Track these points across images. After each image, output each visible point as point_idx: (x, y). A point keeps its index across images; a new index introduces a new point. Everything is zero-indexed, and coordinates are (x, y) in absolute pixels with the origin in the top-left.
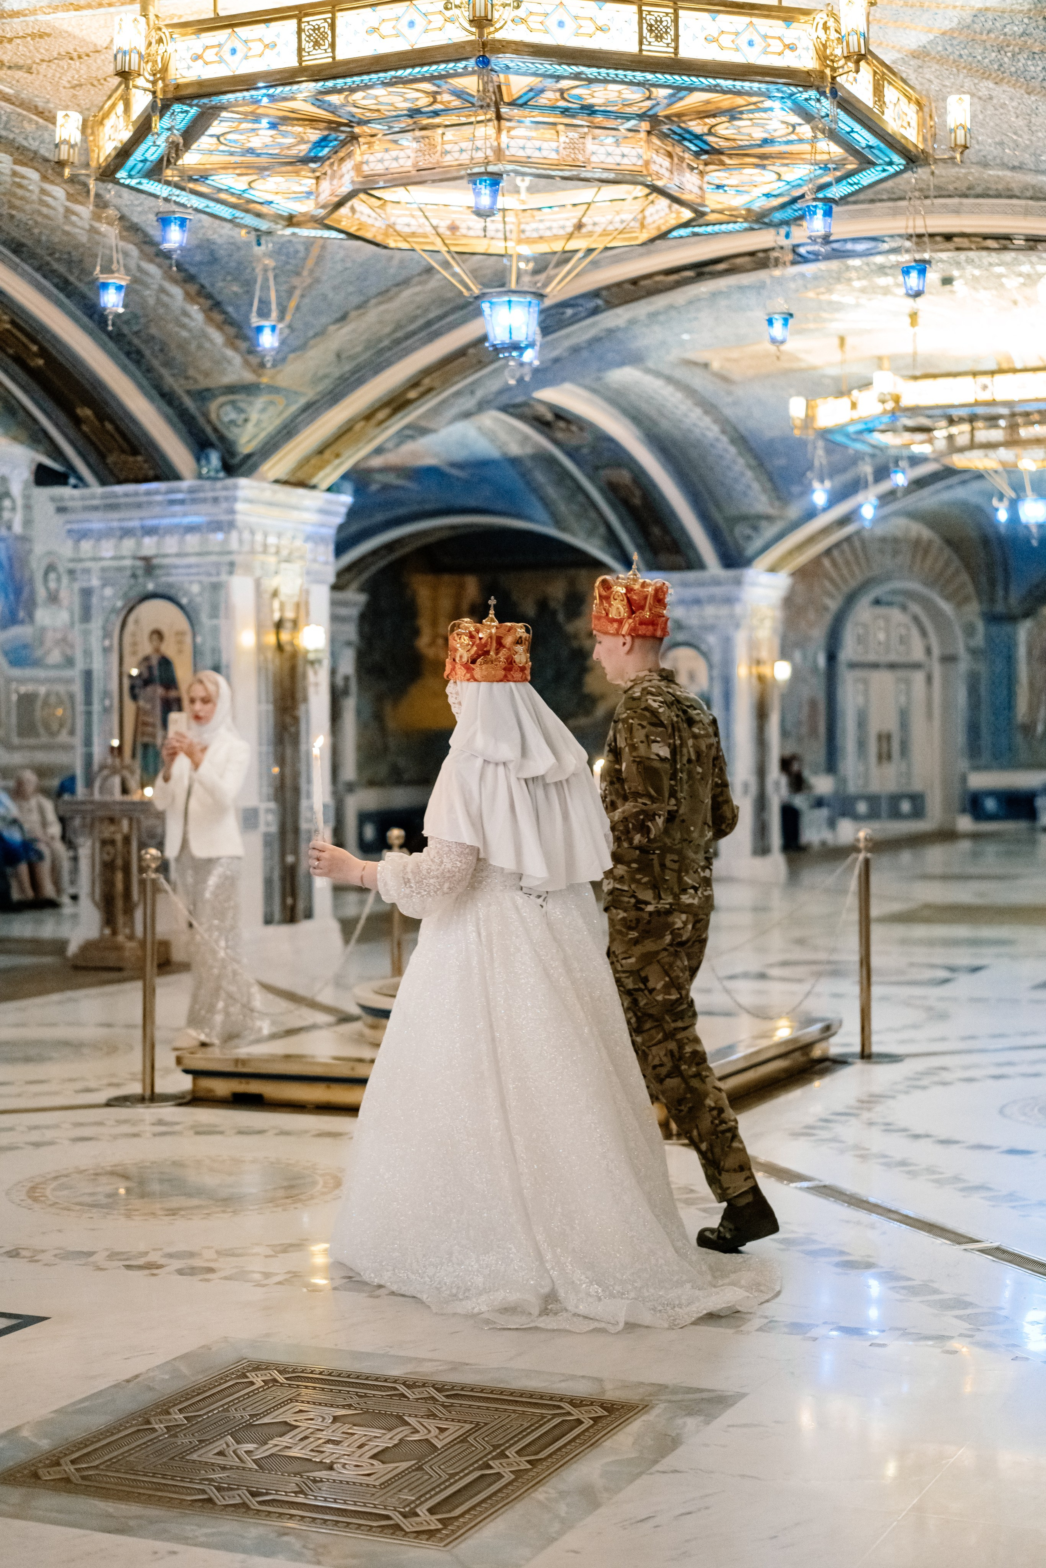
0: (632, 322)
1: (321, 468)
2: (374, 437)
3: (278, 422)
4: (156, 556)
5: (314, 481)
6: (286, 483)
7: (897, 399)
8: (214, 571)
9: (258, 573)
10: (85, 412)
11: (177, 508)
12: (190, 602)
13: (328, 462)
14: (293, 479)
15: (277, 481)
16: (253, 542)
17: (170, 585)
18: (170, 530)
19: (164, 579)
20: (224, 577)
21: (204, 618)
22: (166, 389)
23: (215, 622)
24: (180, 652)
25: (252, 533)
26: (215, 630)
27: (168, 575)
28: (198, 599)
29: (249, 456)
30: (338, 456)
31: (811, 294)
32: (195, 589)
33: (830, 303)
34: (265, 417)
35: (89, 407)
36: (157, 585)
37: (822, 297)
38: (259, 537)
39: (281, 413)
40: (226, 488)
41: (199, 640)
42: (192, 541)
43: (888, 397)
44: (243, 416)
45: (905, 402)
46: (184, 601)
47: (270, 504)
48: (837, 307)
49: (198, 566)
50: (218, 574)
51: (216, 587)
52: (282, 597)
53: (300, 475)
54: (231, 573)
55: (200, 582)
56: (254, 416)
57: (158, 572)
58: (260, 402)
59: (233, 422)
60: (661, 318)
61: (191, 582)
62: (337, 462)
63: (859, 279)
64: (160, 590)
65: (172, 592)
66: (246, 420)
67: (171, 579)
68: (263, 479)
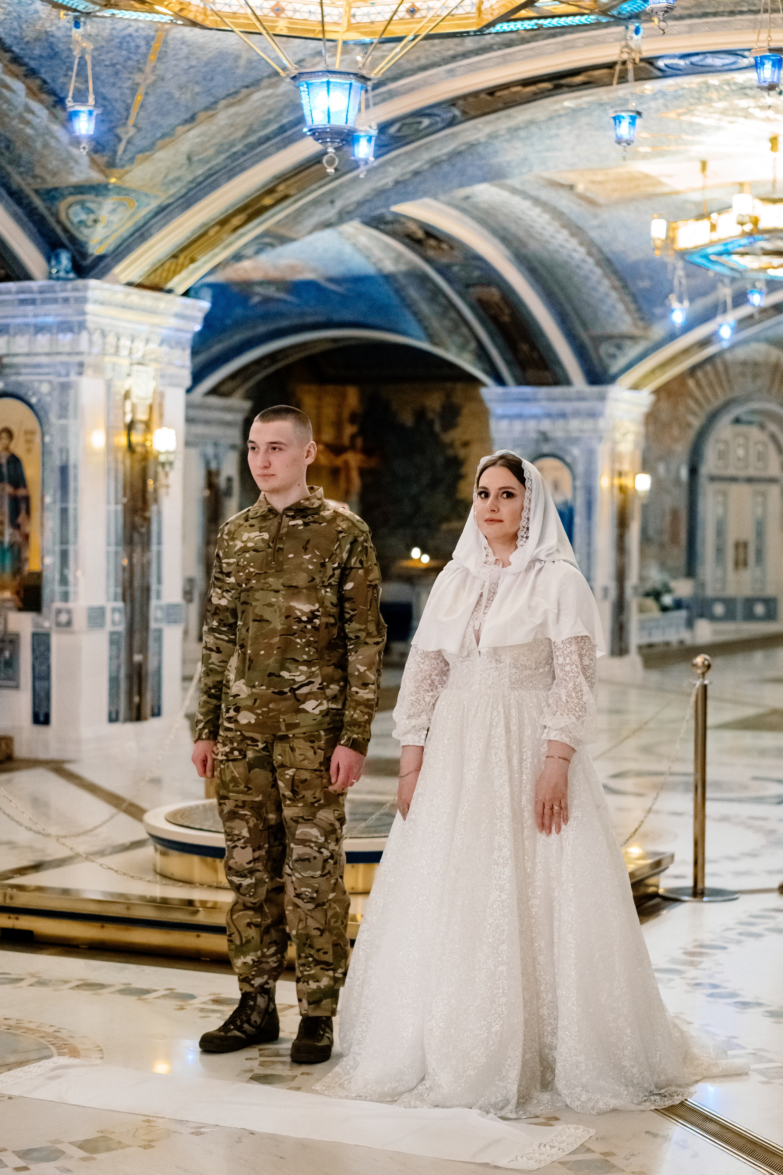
0: (493, 136)
1: (175, 273)
2: (230, 244)
3: (130, 224)
4: (7, 355)
5: (169, 286)
6: (140, 286)
7: (755, 221)
8: (63, 372)
9: (109, 375)
11: (30, 309)
12: (39, 401)
13: (183, 267)
14: (147, 283)
15: (130, 284)
16: (104, 344)
17: (20, 384)
18: (22, 329)
19: (13, 378)
20: (73, 377)
21: (53, 418)
23: (63, 422)
24: (29, 451)
25: (104, 335)
26: (64, 431)
27: (19, 374)
28: (48, 399)
29: (102, 258)
30: (193, 260)
31: (672, 115)
32: (45, 388)
33: (691, 124)
34: (115, 219)
36: (6, 385)
37: (683, 118)
38: (111, 339)
39: (132, 215)
40: (76, 289)
41: (47, 439)
42: (43, 341)
43: (747, 219)
44: (92, 217)
45: (763, 225)
46: (34, 400)
47: (124, 307)
48: (698, 129)
49: (49, 366)
50: (68, 375)
51: (65, 387)
52: (134, 399)
53: (155, 279)
54: (80, 374)
55: (50, 382)
56: (104, 217)
57: (7, 371)
58: (110, 202)
59: (83, 223)
60: (522, 133)
61: (41, 382)
63: (720, 100)
64: (10, 389)
65: (21, 392)
66: (96, 221)
67: (21, 378)
68: (116, 282)
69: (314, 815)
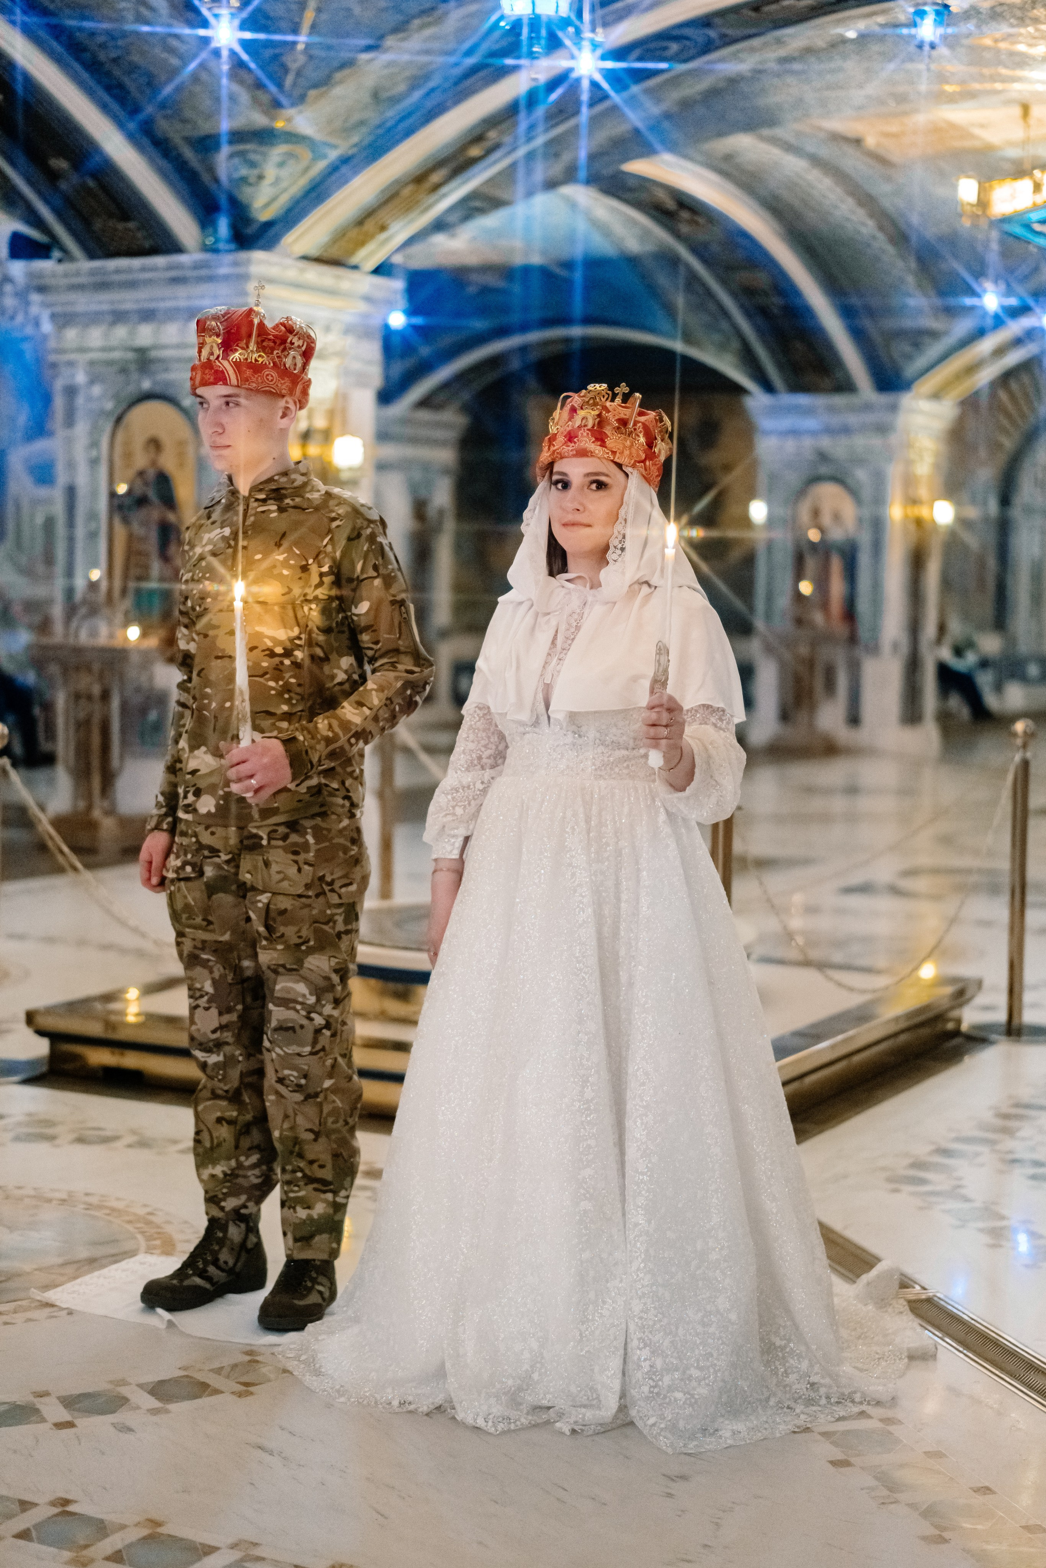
1: (362, 243)
2: (430, 207)
3: (303, 183)
4: (153, 348)
5: (354, 260)
6: (318, 260)
10: (60, 164)
11: (181, 289)
13: (371, 236)
14: (327, 256)
15: (304, 258)
17: (170, 383)
18: (172, 315)
19: (162, 376)
22: (159, 134)
24: (181, 466)
27: (169, 371)
29: (269, 225)
30: (383, 228)
34: (284, 173)
35: (66, 158)
36: (154, 383)
39: (306, 170)
40: (236, 264)
44: (255, 172)
46: (187, 403)
47: (298, 286)
53: (334, 253)
56: (271, 171)
57: (155, 367)
58: (278, 152)
59: (244, 180)
62: (383, 236)
64: (158, 390)
65: (171, 393)
66: (261, 177)
67: (168, 376)
68: (287, 255)
69: (300, 962)
